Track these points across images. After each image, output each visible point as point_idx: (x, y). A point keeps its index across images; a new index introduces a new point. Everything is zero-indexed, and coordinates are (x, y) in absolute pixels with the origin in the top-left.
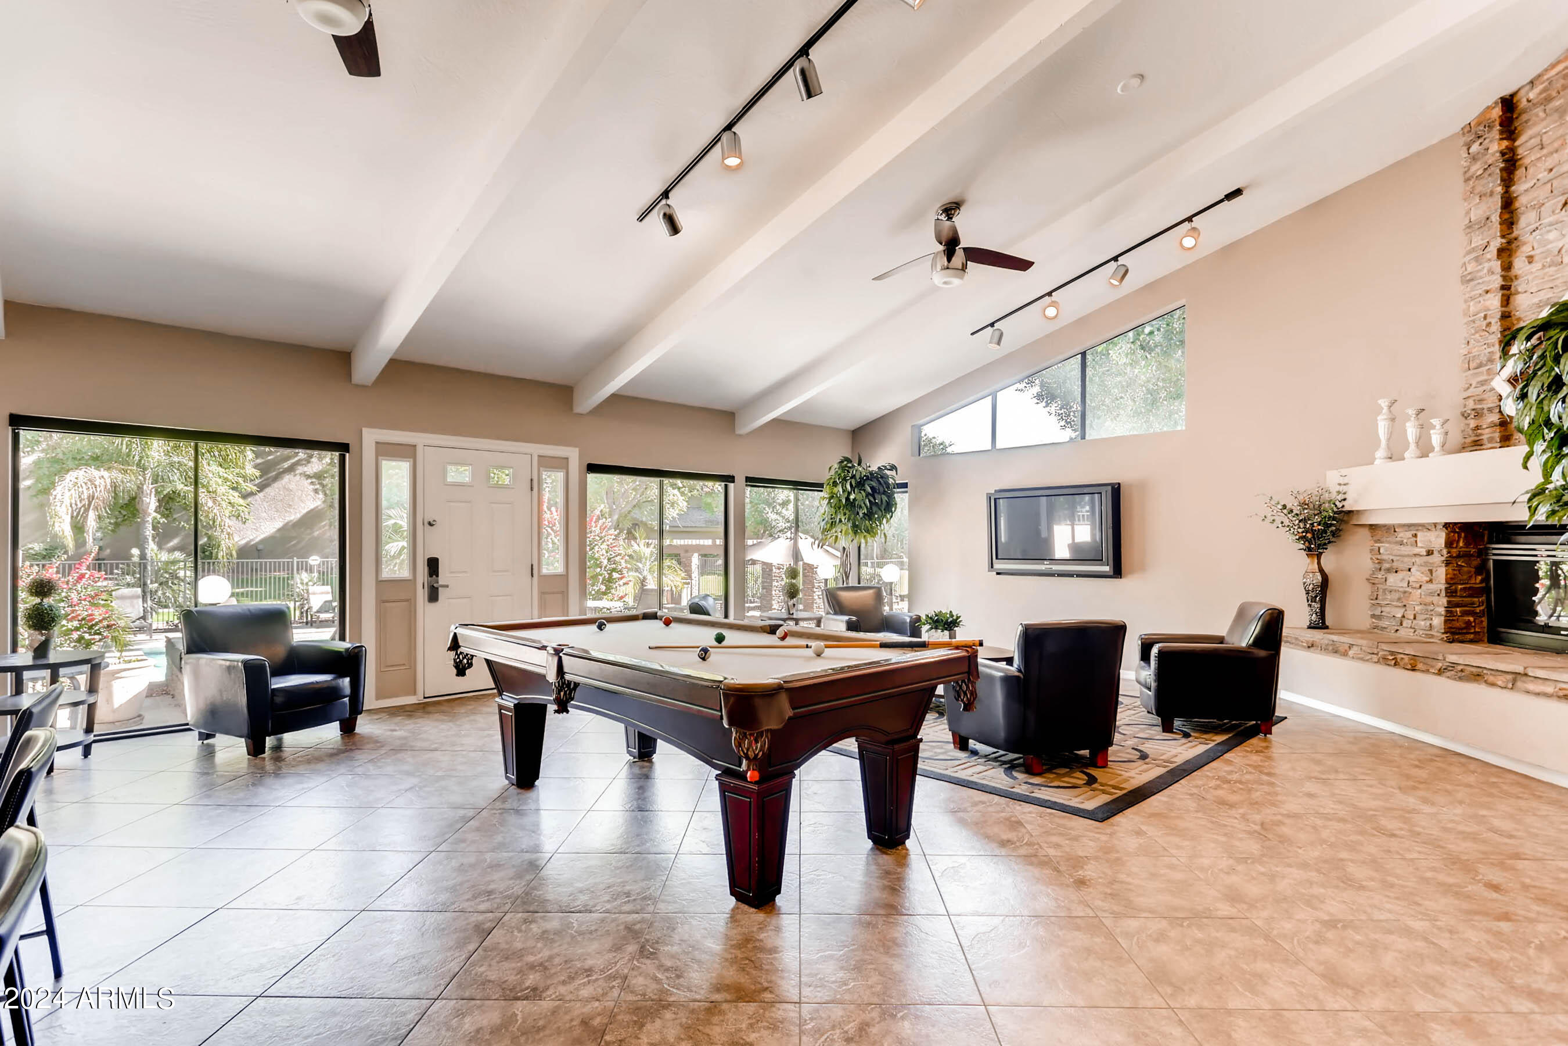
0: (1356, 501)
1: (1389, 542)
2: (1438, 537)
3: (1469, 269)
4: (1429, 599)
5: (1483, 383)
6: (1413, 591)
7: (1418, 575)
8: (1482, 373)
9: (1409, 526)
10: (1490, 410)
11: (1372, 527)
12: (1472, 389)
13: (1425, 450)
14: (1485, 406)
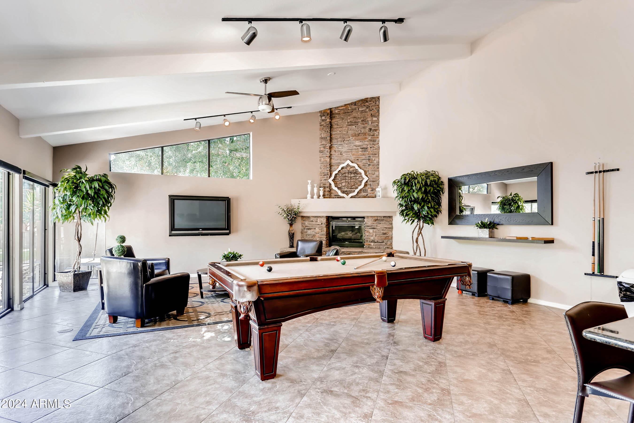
0: (303, 209)
1: (308, 221)
2: (324, 220)
3: (322, 149)
4: (321, 236)
5: (326, 180)
6: (317, 235)
7: (317, 230)
8: (325, 177)
9: (315, 217)
10: (327, 187)
11: (303, 217)
12: (322, 181)
13: (319, 197)
14: (326, 186)
